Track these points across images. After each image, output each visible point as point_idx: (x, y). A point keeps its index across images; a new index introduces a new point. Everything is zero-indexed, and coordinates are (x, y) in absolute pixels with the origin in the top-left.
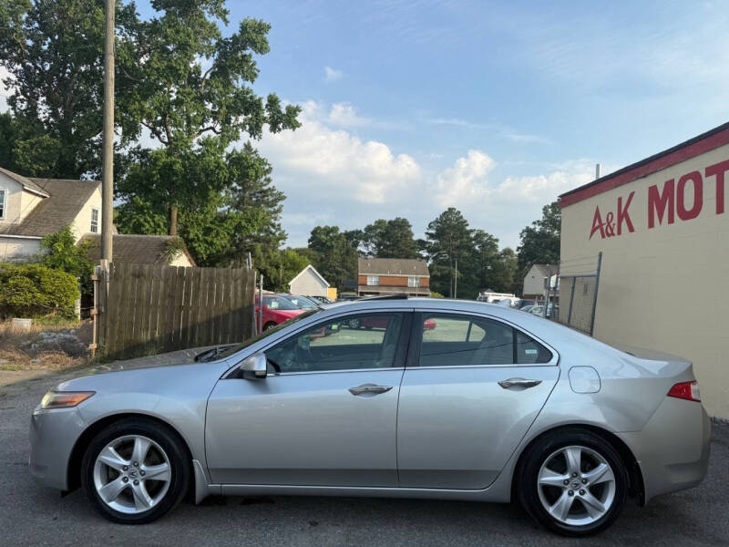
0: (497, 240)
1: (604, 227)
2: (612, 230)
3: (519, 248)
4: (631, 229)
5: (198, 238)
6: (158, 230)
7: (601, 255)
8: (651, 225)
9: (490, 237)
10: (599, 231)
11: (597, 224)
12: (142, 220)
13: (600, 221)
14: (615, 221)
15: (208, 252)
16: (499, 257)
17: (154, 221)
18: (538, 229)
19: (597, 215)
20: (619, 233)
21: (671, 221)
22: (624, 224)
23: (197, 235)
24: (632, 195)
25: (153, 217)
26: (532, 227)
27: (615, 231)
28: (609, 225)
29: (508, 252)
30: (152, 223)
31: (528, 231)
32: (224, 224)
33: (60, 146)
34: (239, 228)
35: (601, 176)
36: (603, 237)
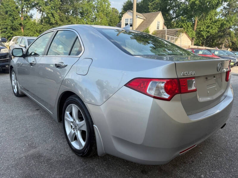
5: (204, 30)
6: (189, 28)
12: (183, 25)
15: (207, 35)
17: (187, 25)
23: (203, 29)
25: (186, 23)
30: (186, 26)
32: (216, 24)
33: (161, 3)
34: (222, 25)
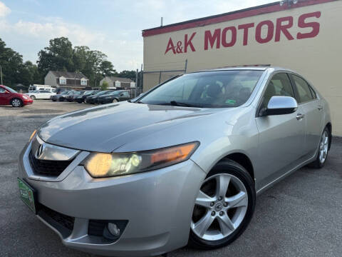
0: (22, 56)
1: (176, 49)
2: (181, 50)
3: (37, 62)
4: (193, 50)
7: (187, 61)
8: (206, 48)
9: (17, 54)
10: (171, 50)
11: (170, 46)
13: (172, 45)
14: (183, 45)
16: (24, 66)
18: (48, 52)
19: (171, 42)
20: (186, 51)
21: (218, 47)
22: (189, 47)
24: (194, 34)
26: (44, 50)
27: (183, 50)
28: (178, 47)
29: (29, 63)
31: (43, 52)
35: (164, 25)
36: (175, 53)
